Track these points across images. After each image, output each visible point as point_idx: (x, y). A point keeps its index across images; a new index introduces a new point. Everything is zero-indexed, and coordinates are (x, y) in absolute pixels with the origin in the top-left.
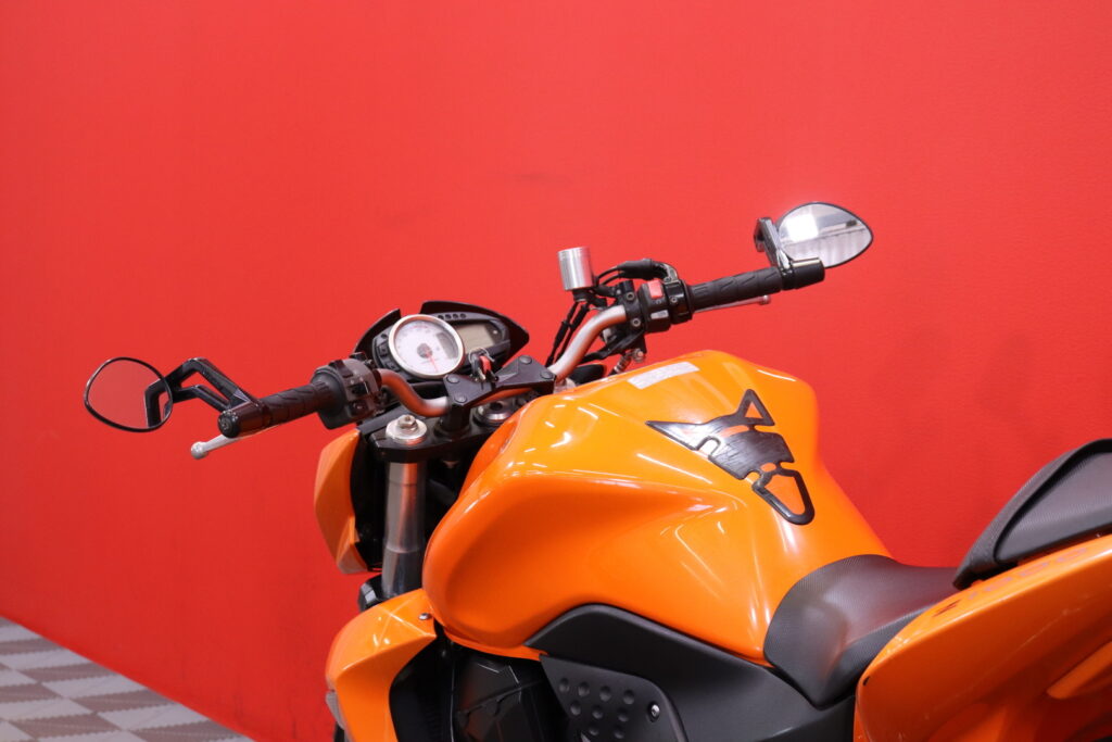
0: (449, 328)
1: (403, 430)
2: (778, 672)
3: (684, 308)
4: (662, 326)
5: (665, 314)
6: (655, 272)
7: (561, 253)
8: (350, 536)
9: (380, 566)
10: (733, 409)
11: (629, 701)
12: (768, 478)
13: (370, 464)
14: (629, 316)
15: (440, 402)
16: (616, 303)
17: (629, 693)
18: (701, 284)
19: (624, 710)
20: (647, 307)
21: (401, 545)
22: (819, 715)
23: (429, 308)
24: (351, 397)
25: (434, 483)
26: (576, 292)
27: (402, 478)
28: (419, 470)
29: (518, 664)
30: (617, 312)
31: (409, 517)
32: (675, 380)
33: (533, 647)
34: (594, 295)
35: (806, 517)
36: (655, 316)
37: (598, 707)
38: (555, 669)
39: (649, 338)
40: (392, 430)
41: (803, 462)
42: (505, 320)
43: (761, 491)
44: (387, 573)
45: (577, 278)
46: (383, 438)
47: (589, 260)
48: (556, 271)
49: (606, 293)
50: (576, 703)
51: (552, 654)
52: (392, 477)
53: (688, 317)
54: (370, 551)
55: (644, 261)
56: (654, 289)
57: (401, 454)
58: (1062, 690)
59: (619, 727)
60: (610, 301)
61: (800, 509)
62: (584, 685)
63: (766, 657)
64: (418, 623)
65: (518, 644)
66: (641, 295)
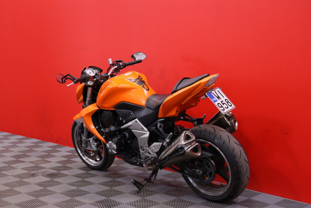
0: (93, 70)
1: (90, 83)
2: (147, 107)
3: (125, 66)
4: (122, 68)
5: (123, 67)
6: (121, 62)
7: (109, 59)
8: (82, 97)
9: (86, 102)
10: (138, 78)
11: (128, 113)
12: (143, 85)
13: (86, 88)
14: (118, 67)
15: (95, 79)
16: (116, 66)
17: (128, 112)
18: (127, 63)
19: (127, 114)
20: (120, 66)
21: (89, 98)
22: (154, 111)
23: (90, 67)
24: (87, 78)
25: (94, 90)
26: (111, 64)
27: (90, 89)
28: (92, 88)
29: (111, 111)
30: (116, 67)
31: (90, 95)
32: (130, 75)
33: (114, 108)
34: (113, 65)
35: (148, 90)
36: (121, 67)
37: (124, 114)
38: (118, 111)
39: (120, 70)
40: (89, 83)
41: (147, 83)
42: (99, 68)
43: (143, 87)
44: (87, 103)
45: (111, 63)
46: (87, 84)
47: (112, 60)
48: (108, 62)
49: (114, 64)
50: (121, 114)
51: (116, 109)
52: (88, 89)
53: (125, 67)
54: (84, 100)
55: (119, 60)
56: (121, 64)
57: (90, 86)
58: (183, 103)
59: (127, 116)
60: (114, 65)
61: (147, 89)
62: (122, 112)
63: (146, 106)
64: (96, 107)
65: (111, 108)
66: (119, 65)
